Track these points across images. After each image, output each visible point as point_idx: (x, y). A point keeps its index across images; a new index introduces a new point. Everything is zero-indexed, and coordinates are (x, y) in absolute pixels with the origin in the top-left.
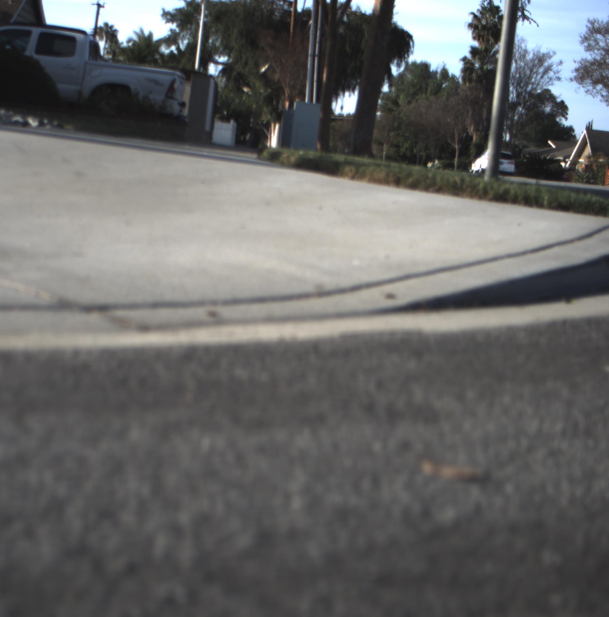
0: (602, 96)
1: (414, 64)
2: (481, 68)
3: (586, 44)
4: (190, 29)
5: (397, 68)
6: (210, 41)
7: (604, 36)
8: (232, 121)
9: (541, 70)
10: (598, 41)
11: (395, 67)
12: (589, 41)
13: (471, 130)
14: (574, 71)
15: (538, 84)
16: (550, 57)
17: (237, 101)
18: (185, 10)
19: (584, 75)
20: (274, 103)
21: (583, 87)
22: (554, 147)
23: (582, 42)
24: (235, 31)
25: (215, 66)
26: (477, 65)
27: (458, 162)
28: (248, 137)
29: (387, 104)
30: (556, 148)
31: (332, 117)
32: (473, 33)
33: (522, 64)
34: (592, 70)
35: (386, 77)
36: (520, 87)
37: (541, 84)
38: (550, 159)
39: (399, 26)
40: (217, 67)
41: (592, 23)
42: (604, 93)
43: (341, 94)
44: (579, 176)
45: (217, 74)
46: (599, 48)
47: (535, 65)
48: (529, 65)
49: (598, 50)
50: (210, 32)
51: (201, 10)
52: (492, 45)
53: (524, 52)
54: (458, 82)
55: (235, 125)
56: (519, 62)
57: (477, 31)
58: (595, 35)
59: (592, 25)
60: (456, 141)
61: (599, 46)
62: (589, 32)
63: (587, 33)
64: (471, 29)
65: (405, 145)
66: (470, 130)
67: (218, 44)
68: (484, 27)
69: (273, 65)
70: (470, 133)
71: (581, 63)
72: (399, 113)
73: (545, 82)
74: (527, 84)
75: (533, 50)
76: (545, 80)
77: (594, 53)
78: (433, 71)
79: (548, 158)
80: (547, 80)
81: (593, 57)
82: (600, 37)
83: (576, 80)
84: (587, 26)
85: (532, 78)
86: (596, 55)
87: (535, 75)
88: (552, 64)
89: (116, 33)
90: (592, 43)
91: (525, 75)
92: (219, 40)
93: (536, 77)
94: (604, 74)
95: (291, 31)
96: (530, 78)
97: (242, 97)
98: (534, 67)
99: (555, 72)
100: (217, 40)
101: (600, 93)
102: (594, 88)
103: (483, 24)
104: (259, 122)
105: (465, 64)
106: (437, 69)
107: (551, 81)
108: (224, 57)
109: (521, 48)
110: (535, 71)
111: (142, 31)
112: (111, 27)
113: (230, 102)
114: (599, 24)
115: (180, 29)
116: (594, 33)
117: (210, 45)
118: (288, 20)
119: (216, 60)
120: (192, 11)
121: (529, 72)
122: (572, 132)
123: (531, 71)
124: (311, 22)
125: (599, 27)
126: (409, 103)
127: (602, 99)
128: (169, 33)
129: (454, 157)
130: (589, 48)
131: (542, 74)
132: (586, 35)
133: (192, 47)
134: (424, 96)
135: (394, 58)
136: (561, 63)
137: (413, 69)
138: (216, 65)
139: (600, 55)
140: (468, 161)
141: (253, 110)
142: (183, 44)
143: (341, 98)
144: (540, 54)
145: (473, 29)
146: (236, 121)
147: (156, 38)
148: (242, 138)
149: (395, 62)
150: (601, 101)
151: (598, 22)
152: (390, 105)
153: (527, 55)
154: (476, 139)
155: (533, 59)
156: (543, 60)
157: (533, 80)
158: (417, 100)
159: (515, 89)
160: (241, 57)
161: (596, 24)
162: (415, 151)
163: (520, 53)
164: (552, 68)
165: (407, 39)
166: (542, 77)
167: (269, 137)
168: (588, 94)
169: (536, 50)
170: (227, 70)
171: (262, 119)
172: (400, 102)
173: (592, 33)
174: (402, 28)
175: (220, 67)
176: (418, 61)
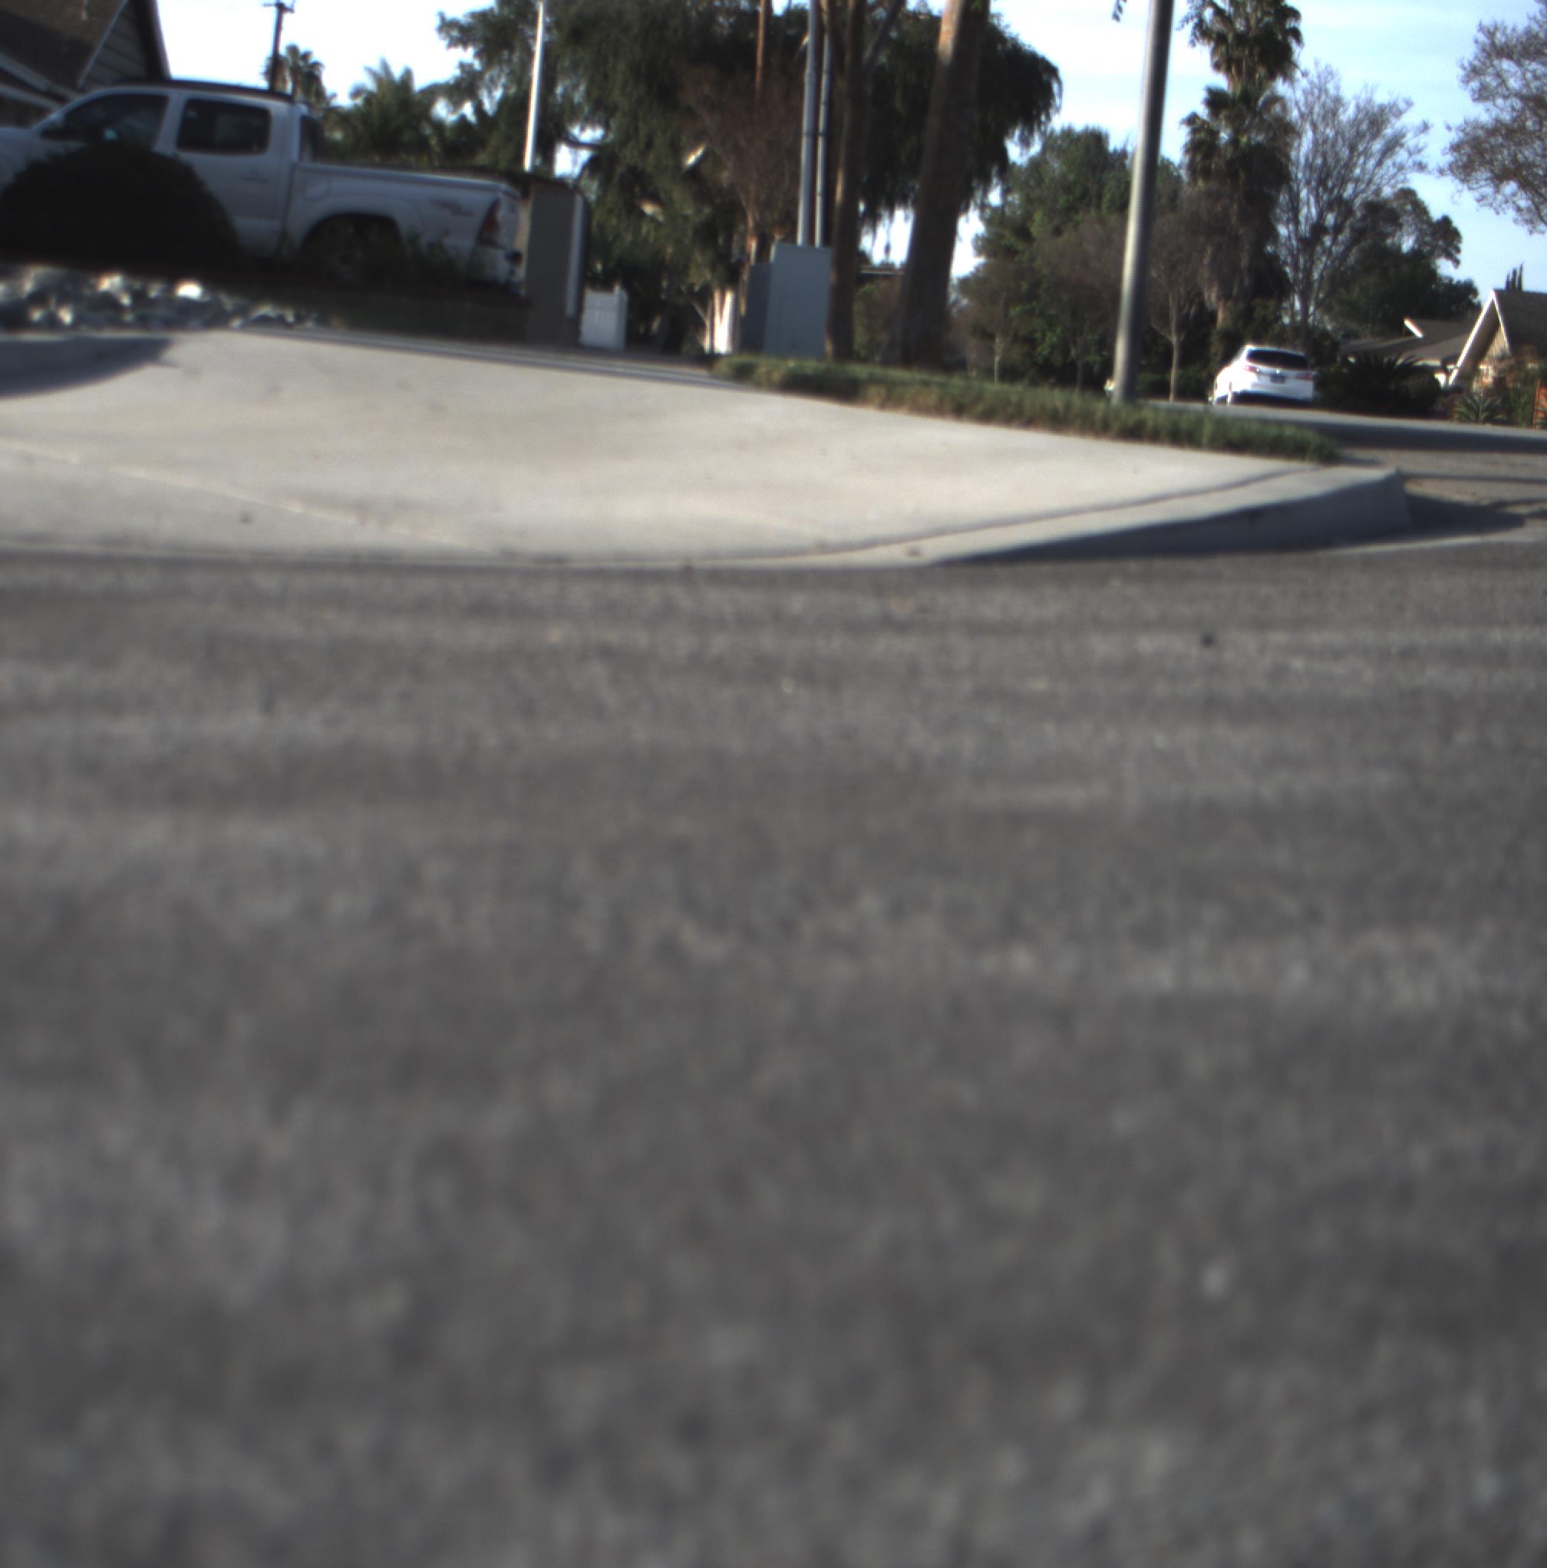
0: (1519, 209)
1: (1068, 133)
2: (1234, 141)
3: (1475, 84)
4: (509, 60)
5: (1022, 148)
6: (559, 90)
7: (1519, 64)
8: (617, 289)
9: (1377, 146)
10: (1505, 76)
11: (1016, 145)
12: (1482, 77)
13: (1211, 296)
14: (1447, 151)
15: (1370, 181)
16: (1399, 114)
17: (628, 238)
18: (494, 16)
19: (1473, 158)
20: (721, 241)
21: (1470, 189)
22: (1418, 334)
23: (1466, 80)
24: (621, 66)
25: (571, 153)
26: (1224, 136)
27: (1179, 379)
28: (656, 325)
29: (1001, 236)
30: (1425, 338)
31: (864, 272)
32: (1214, 53)
33: (1330, 132)
34: (1492, 147)
35: (994, 170)
36: (1326, 189)
37: (1378, 181)
38: (1403, 365)
39: (1024, 45)
40: (576, 154)
41: (1491, 34)
42: (1523, 203)
43: (885, 214)
44: (1469, 407)
45: (577, 170)
46: (1506, 93)
47: (1361, 134)
48: (1347, 135)
49: (1505, 97)
50: (559, 67)
51: (535, 15)
52: (1261, 84)
53: (1334, 102)
54: (1179, 178)
55: (625, 297)
56: (1321, 128)
57: (1223, 49)
58: (1496, 62)
59: (1488, 38)
60: (1173, 326)
61: (1508, 89)
62: (1482, 56)
63: (1476, 57)
64: (1209, 44)
65: (1047, 339)
66: (1209, 297)
67: (578, 97)
68: (1241, 39)
69: (718, 152)
70: (1208, 304)
71: (1463, 131)
72: (1032, 259)
73: (1386, 177)
74: (1343, 182)
75: (1356, 98)
76: (1388, 171)
77: (1494, 104)
78: (1115, 151)
79: (1400, 361)
80: (1392, 171)
81: (1494, 115)
82: (1509, 66)
83: (1452, 172)
84: (1476, 42)
85: (1355, 165)
86: (1500, 110)
87: (1361, 160)
88: (1404, 130)
89: (319, 70)
90: (1491, 81)
91: (1337, 161)
92: (582, 88)
93: (1365, 163)
94: (1520, 156)
95: (759, 62)
96: (1349, 166)
97: (639, 228)
98: (1358, 139)
99: (1412, 151)
100: (575, 87)
101: (1514, 202)
102: (1497, 191)
103: (1239, 32)
104: (683, 288)
105: (1194, 132)
106: (1125, 145)
107: (1402, 174)
108: (594, 128)
109: (1326, 91)
110: (1361, 148)
111: (385, 67)
112: (306, 56)
113: (610, 239)
114: (1507, 36)
115: (484, 61)
116: (1493, 57)
117: (559, 99)
118: (751, 36)
119: (575, 137)
120: (512, 17)
121: (1347, 152)
122: (1471, 297)
123: (1352, 148)
124: (807, 40)
125: (1506, 43)
126: (1058, 232)
127: (1520, 218)
128: (457, 72)
129: (1168, 365)
130: (1483, 95)
131: (1377, 156)
132: (1476, 63)
133: (514, 107)
134: (1093, 212)
135: (1014, 125)
136: (1425, 127)
137: (1065, 146)
138: (573, 150)
139: (1510, 109)
140: (1204, 374)
141: (668, 258)
142: (491, 100)
143: (884, 225)
144: (1373, 108)
145: (1212, 44)
146: (627, 286)
147: (419, 83)
148: (642, 329)
149: (1017, 133)
150: (1515, 221)
151: (1505, 28)
152: (1010, 239)
153: (1341, 110)
154: (1224, 319)
155: (1356, 119)
156: (1380, 121)
157: (1357, 171)
158: (1076, 225)
159: (1314, 193)
160: (636, 128)
161: (1498, 35)
162: (1073, 352)
163: (1324, 106)
164: (1403, 141)
165: (1045, 77)
166: (1379, 164)
167: (708, 323)
168: (1485, 205)
169: (1363, 96)
170: (601, 161)
171: (691, 280)
172: (1035, 230)
173: (1489, 56)
174: (1031, 49)
175: (584, 155)
176: (1078, 127)
